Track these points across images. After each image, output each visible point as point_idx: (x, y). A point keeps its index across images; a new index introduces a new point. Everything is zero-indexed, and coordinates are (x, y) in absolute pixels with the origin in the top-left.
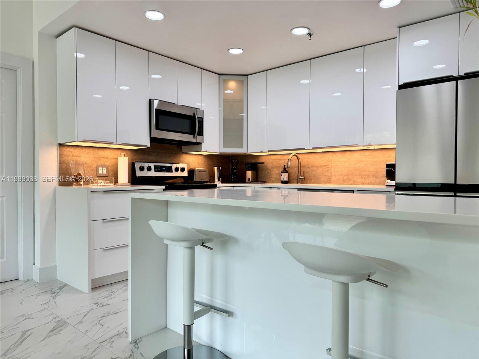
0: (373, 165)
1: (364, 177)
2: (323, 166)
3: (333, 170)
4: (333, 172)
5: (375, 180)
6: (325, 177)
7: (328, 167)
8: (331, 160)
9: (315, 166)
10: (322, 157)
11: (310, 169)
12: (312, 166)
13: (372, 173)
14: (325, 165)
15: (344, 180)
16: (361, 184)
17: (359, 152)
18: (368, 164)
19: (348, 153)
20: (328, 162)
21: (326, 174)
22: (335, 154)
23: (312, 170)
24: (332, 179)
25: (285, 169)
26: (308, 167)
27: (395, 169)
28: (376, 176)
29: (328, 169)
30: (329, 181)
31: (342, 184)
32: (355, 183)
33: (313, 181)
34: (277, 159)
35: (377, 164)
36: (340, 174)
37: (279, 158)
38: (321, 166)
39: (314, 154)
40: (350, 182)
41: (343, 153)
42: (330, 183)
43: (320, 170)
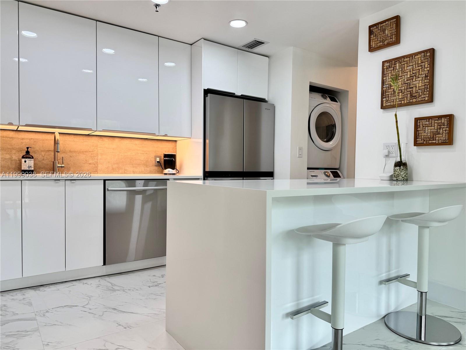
0: (143, 154)
1: (135, 165)
2: (85, 152)
3: (100, 157)
4: (100, 159)
5: (145, 169)
6: (90, 165)
7: (93, 153)
8: (97, 146)
9: (75, 152)
10: (84, 141)
11: (67, 155)
12: (70, 151)
13: (143, 162)
14: (89, 150)
15: (113, 169)
16: (133, 173)
17: (129, 140)
18: (139, 153)
19: (117, 140)
20: (93, 148)
21: (91, 162)
22: (101, 139)
23: (71, 157)
24: (99, 168)
25: (28, 152)
26: (64, 152)
27: (175, 159)
28: (147, 165)
29: (93, 155)
30: (95, 170)
31: (111, 173)
32: (126, 172)
33: (72, 169)
34: (6, 137)
35: (147, 153)
36: (109, 162)
37: (11, 136)
38: (84, 152)
39: (73, 136)
40: (120, 171)
41: (111, 139)
42: (96, 173)
43: (82, 157)
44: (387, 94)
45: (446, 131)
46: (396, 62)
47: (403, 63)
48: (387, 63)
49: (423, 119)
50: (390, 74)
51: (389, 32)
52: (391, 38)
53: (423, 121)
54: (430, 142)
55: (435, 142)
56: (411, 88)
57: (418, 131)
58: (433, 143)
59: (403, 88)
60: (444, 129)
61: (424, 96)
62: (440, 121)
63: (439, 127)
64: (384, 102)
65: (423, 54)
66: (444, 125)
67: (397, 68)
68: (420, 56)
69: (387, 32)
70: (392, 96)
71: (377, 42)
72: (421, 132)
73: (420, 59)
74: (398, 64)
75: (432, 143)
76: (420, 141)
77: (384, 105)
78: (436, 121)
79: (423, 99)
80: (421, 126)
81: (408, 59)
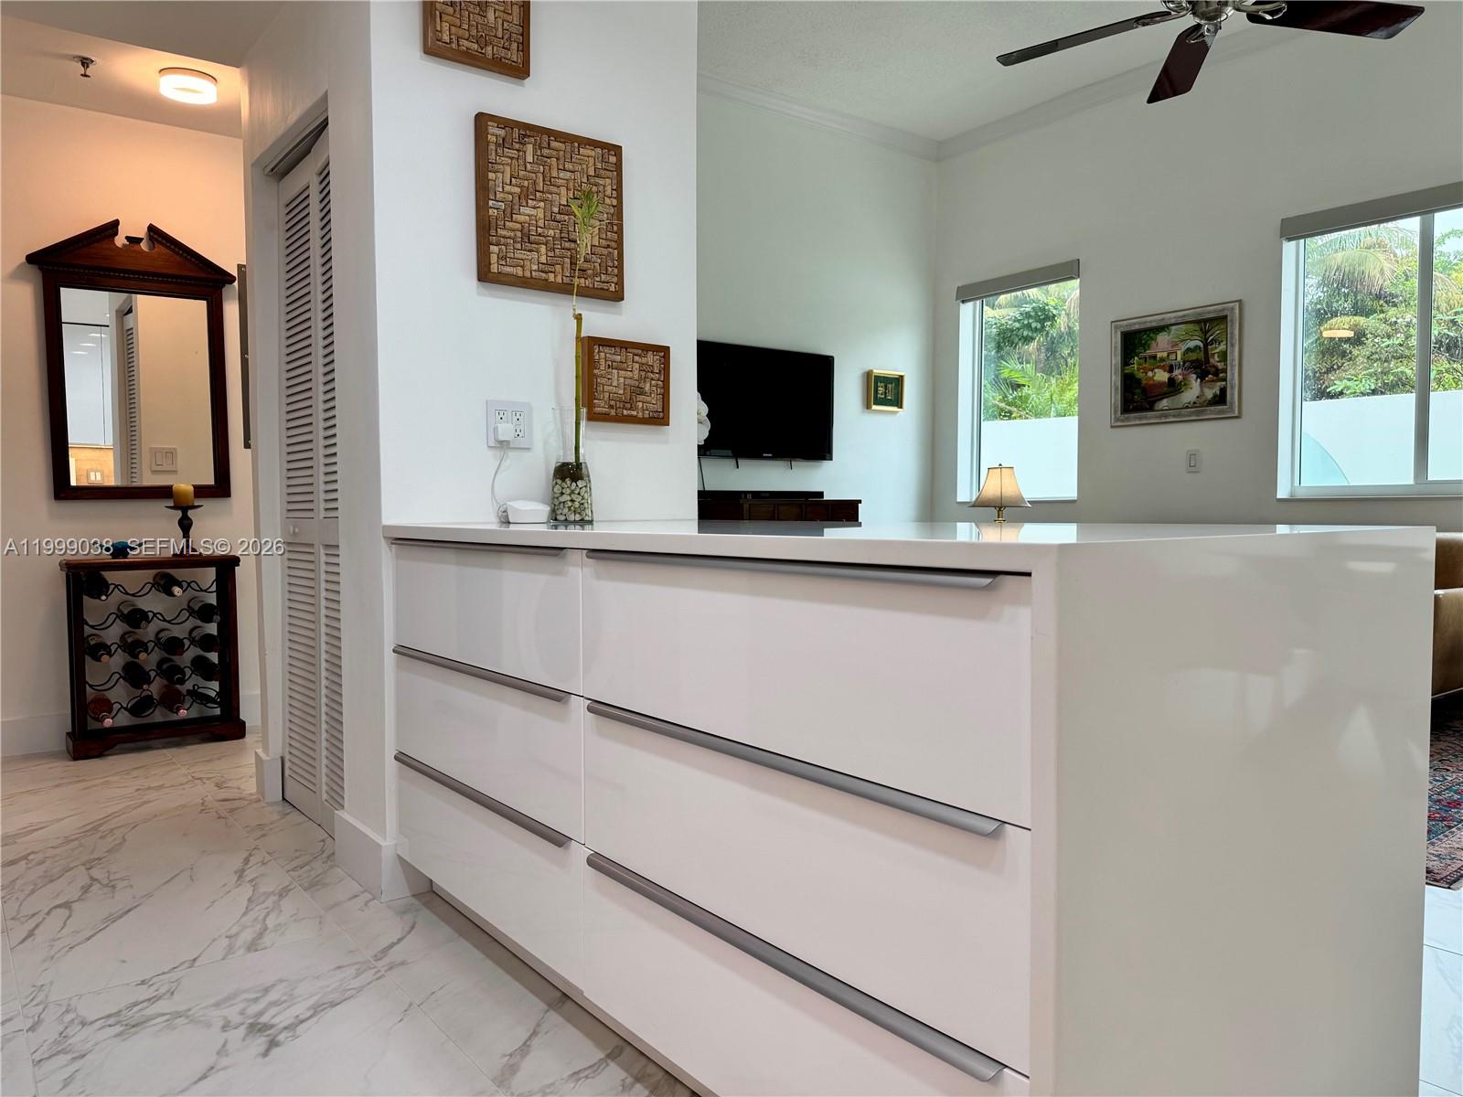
44: (501, 232)
45: (657, 386)
46: (525, 136)
47: (546, 152)
48: (496, 125)
49: (609, 346)
50: (508, 169)
51: (500, 21)
52: (507, 49)
53: (607, 349)
54: (625, 412)
55: (634, 413)
56: (570, 241)
57: (596, 376)
58: (632, 416)
59: (551, 232)
60: (653, 382)
61: (608, 278)
62: (644, 360)
63: (643, 373)
64: (494, 258)
65: (599, 150)
66: (652, 372)
67: (530, 159)
68: (593, 153)
69: (491, 16)
70: (519, 246)
71: (461, 32)
72: (603, 381)
73: (591, 160)
74: (530, 148)
75: (628, 416)
76: (601, 407)
77: (494, 268)
78: (637, 358)
79: (605, 286)
80: (603, 362)
81: (561, 146)
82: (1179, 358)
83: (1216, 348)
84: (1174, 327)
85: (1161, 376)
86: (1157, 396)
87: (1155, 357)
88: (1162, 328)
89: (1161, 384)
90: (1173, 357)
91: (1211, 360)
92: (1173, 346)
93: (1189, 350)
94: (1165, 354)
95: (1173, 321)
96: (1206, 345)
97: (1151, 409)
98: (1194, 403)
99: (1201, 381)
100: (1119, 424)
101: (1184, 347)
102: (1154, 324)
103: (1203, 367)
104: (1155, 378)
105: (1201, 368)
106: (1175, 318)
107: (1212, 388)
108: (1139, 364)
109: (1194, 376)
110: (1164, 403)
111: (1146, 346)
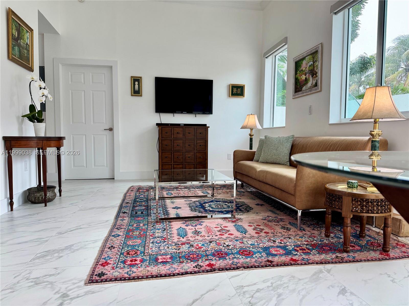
82: (308, 70)
83: (316, 64)
84: (306, 58)
85: (303, 77)
86: (303, 85)
87: (302, 70)
88: (303, 59)
89: (304, 80)
90: (306, 70)
91: (315, 69)
92: (306, 65)
93: (310, 66)
94: (304, 69)
95: (305, 55)
96: (314, 63)
97: (301, 91)
98: (311, 87)
99: (312, 78)
100: (294, 97)
101: (309, 65)
102: (301, 57)
103: (313, 73)
104: (302, 78)
105: (312, 73)
106: (306, 54)
107: (315, 80)
108: (299, 74)
109: (311, 76)
110: (304, 88)
111: (300, 66)
